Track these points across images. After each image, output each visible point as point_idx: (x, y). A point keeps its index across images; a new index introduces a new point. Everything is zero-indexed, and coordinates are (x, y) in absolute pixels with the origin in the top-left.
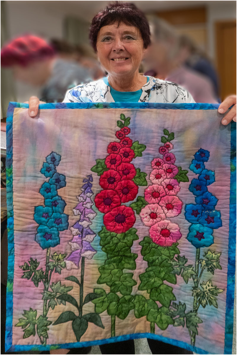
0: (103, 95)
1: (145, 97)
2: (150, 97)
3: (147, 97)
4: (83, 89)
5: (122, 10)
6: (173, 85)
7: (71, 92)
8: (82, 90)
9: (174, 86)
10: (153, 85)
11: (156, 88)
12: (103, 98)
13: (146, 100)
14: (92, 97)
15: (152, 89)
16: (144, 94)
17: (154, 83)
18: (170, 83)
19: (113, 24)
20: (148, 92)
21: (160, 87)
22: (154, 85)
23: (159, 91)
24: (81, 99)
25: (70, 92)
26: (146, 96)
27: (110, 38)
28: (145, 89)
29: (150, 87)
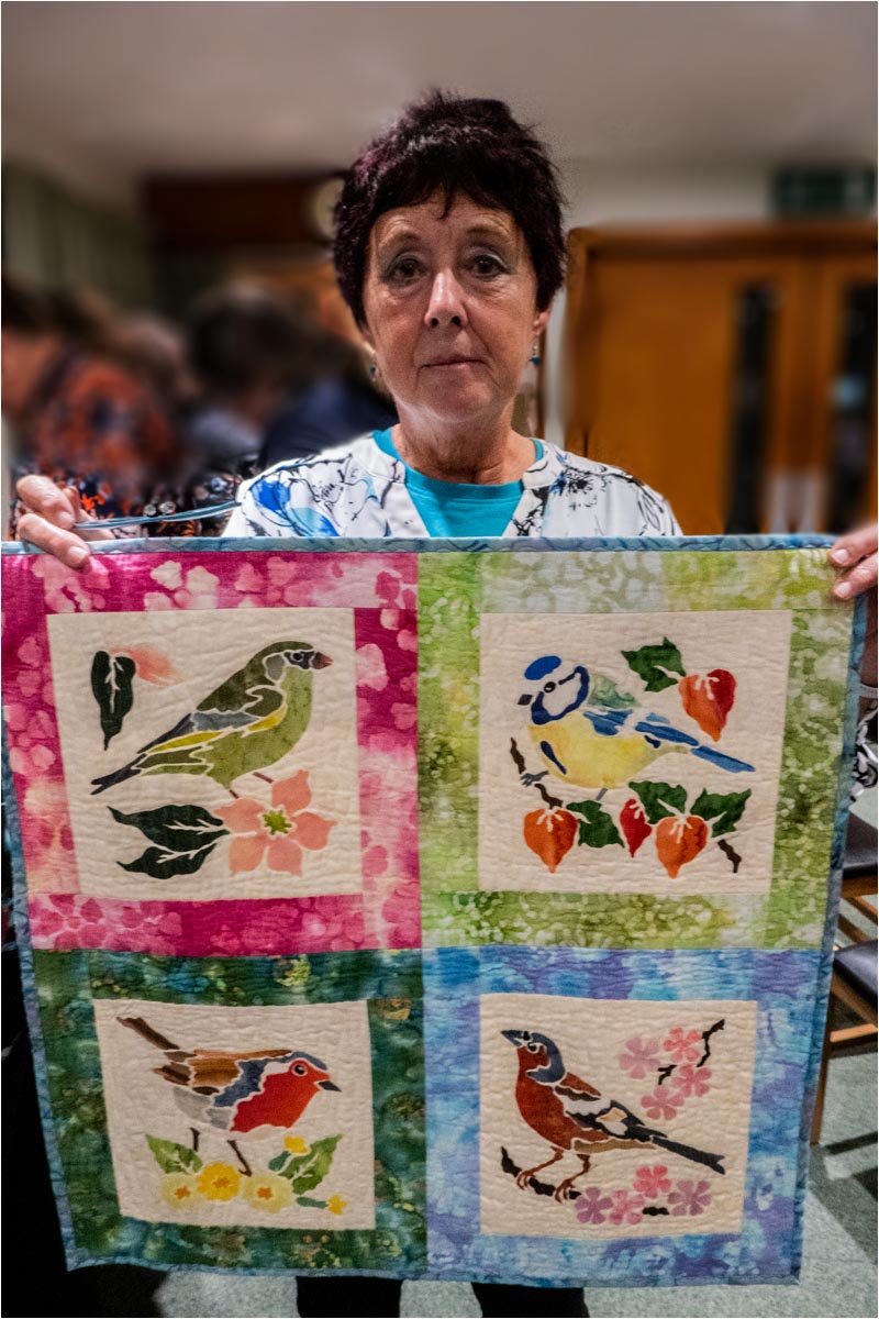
0: (379, 494)
1: (532, 514)
2: (546, 517)
3: (537, 514)
4: (296, 476)
5: (461, 138)
6: (630, 481)
7: (255, 490)
8: (293, 481)
9: (633, 484)
10: (558, 473)
11: (570, 485)
12: (377, 505)
13: (532, 524)
14: (330, 507)
15: (554, 487)
16: (528, 502)
17: (560, 468)
18: (618, 472)
19: (424, 201)
20: (542, 494)
21: (582, 484)
22: (562, 474)
23: (580, 497)
24: (291, 515)
25: (250, 489)
26: (536, 511)
27: (417, 263)
28: (533, 481)
29: (548, 478)
